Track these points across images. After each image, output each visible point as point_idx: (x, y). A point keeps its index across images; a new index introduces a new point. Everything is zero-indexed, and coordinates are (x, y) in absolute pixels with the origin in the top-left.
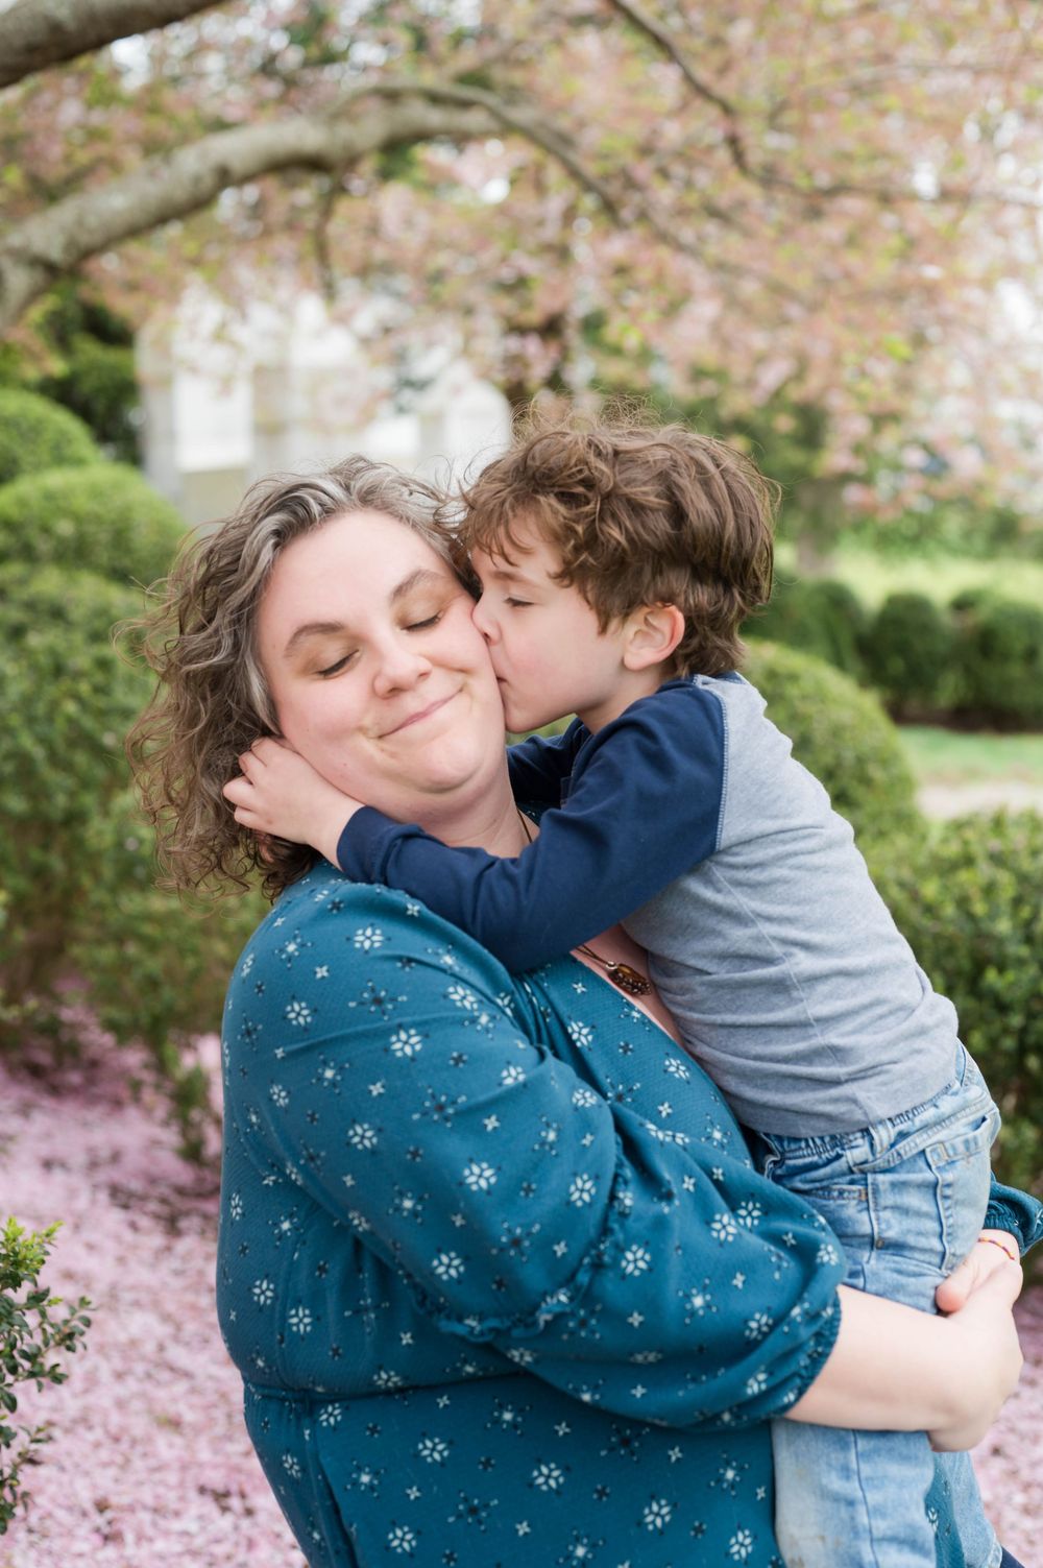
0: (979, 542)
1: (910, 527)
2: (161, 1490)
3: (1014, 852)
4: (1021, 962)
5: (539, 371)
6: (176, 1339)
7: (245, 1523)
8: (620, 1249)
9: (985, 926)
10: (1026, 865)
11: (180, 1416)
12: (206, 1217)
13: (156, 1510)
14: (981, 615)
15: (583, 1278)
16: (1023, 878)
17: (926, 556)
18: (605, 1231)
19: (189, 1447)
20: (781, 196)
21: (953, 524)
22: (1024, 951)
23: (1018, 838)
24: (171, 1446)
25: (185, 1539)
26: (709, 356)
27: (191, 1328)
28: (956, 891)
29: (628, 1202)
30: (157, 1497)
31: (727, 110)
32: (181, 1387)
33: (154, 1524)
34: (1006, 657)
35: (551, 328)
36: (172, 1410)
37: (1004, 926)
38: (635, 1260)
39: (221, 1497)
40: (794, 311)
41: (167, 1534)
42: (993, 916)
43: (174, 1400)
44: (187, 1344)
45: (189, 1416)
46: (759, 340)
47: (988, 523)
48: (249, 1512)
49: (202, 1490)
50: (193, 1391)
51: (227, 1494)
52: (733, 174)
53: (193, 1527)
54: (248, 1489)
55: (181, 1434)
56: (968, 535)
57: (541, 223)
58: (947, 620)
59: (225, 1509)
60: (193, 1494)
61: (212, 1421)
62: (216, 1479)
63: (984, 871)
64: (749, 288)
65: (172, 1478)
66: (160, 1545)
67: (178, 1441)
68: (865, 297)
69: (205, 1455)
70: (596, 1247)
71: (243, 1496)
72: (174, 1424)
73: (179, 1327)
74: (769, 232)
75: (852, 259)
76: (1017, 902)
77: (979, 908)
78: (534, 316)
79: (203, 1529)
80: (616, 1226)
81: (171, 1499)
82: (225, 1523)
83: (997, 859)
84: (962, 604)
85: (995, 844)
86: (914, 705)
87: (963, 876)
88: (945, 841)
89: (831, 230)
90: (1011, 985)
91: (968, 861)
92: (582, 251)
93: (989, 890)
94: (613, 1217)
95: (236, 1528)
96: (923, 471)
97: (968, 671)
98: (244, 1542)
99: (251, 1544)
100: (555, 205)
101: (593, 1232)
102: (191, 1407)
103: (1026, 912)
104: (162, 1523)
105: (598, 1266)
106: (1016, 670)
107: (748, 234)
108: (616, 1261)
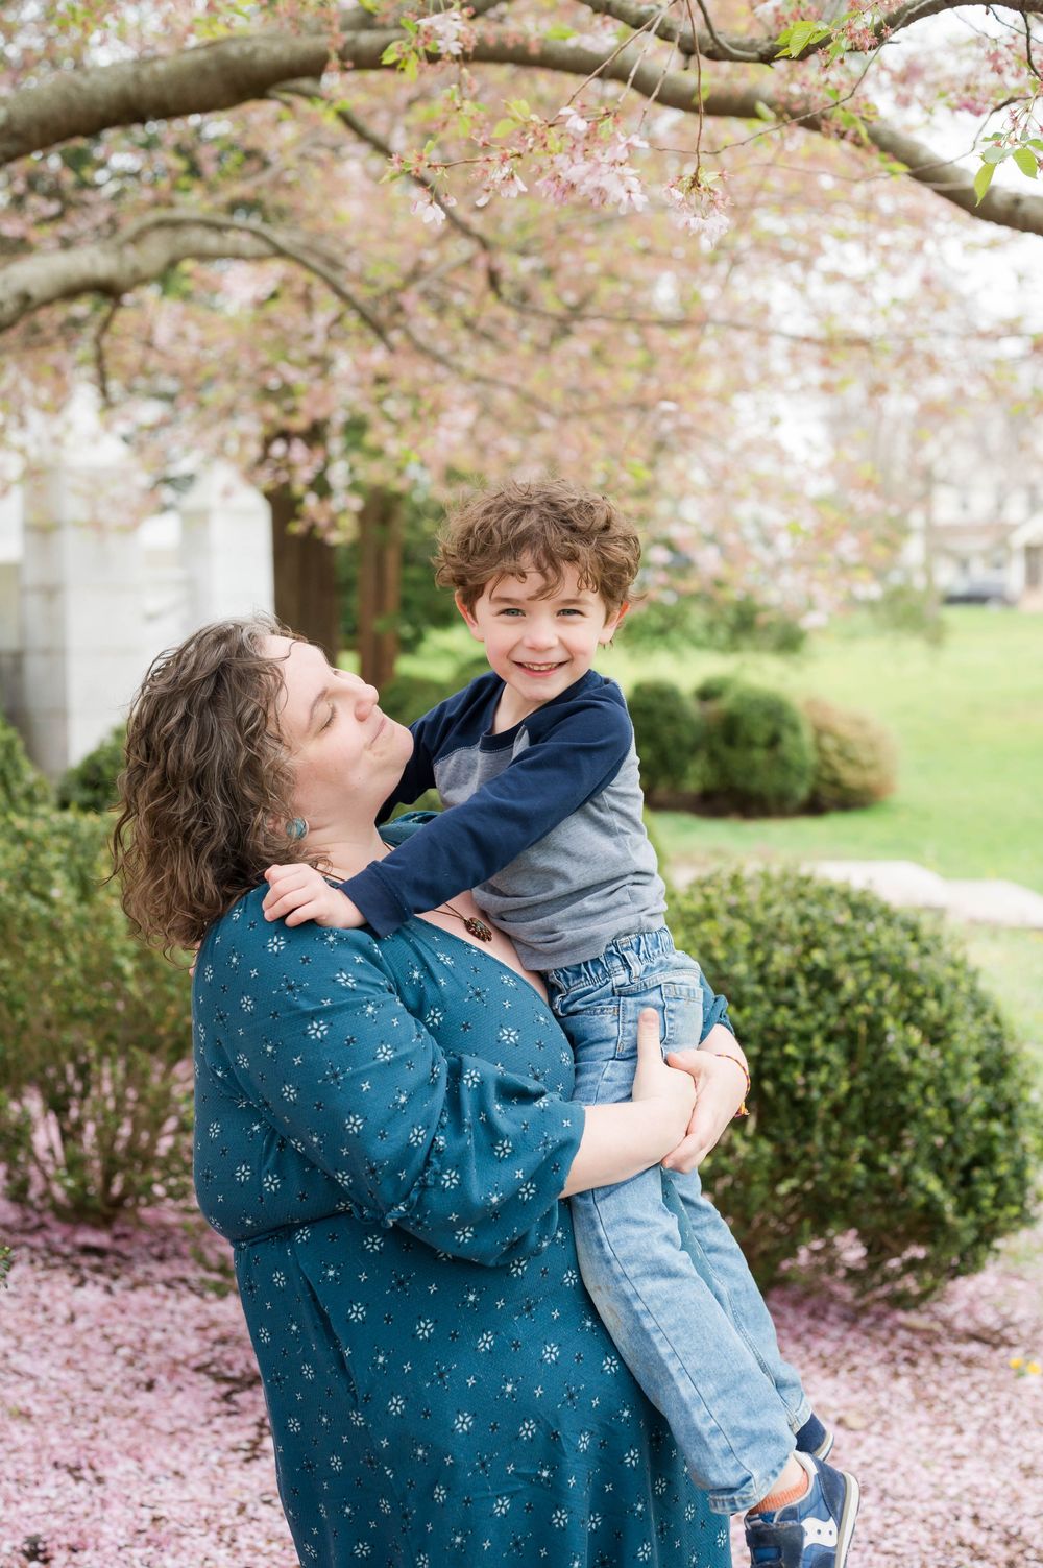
0: (722, 634)
1: (656, 621)
2: (21, 1466)
3: (749, 906)
4: (756, 1000)
5: (305, 474)
6: (17, 1348)
7: (97, 1489)
8: (439, 1174)
9: (725, 969)
10: (760, 916)
11: (28, 1409)
12: (33, 1249)
13: (17, 1481)
14: (725, 704)
15: (414, 1196)
16: (757, 928)
17: (671, 647)
18: (428, 1163)
19: (39, 1433)
20: (533, 321)
21: (697, 616)
22: (759, 990)
23: (752, 893)
24: (23, 1432)
25: (47, 1502)
26: (465, 460)
27: (29, 1340)
28: (700, 940)
29: (441, 1143)
30: (18, 1472)
31: (485, 245)
32: (29, 1386)
33: (19, 1491)
34: (750, 744)
35: (315, 435)
36: (21, 1405)
37: (741, 969)
38: (449, 1179)
39: (74, 1471)
40: (547, 421)
41: (30, 1499)
42: (731, 960)
43: (22, 1398)
44: (28, 1353)
45: (36, 1410)
46: (512, 446)
47: (731, 616)
48: (100, 1480)
49: (56, 1465)
50: (37, 1389)
51: (78, 1468)
52: (491, 298)
53: (53, 1493)
54: (96, 1462)
55: (33, 1424)
56: (711, 627)
57: (309, 337)
58: (693, 708)
59: (78, 1479)
60: (48, 1468)
61: (57, 1414)
62: (68, 1456)
63: (724, 922)
64: (504, 399)
65: (29, 1457)
66: (25, 1507)
67: (30, 1429)
68: (612, 410)
69: (55, 1440)
70: (422, 1175)
71: (92, 1468)
72: (27, 1415)
73: (19, 1339)
74: (524, 349)
75: (599, 375)
76: (752, 947)
77: (719, 954)
78: (300, 423)
79: (60, 1494)
80: (434, 1160)
81: (31, 1473)
82: (81, 1488)
83: (734, 912)
84: (706, 694)
85: (733, 899)
86: (662, 790)
87: (706, 927)
88: (690, 897)
89: (579, 344)
90: (747, 1020)
91: (710, 914)
92: (343, 364)
93: (728, 938)
94: (433, 1153)
95: (90, 1492)
96: (666, 568)
97: (713, 756)
98: (98, 1502)
99: (104, 1504)
100: (321, 319)
101: (420, 1165)
102: (38, 1402)
103: (759, 956)
104: (28, 1492)
105: (424, 1187)
106: (759, 755)
107: (503, 350)
108: (437, 1182)
